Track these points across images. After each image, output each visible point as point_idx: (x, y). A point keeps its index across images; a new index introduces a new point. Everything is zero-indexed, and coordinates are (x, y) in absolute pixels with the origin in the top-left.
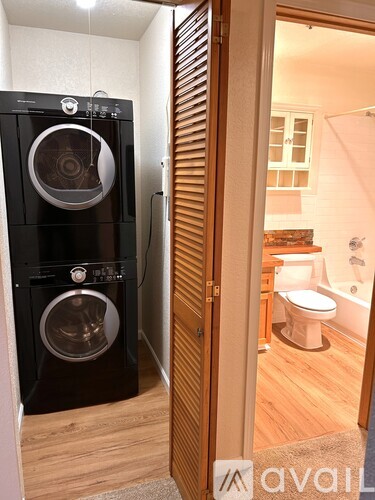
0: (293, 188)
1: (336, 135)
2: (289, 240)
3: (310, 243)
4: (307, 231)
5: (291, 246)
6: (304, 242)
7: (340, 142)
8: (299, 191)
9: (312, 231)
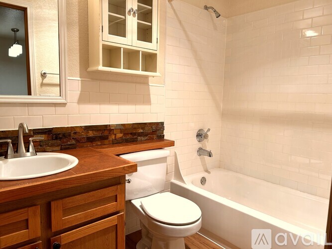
0: (140, 72)
1: (180, 22)
2: (140, 135)
3: (161, 137)
4: (157, 124)
5: (142, 142)
6: (155, 137)
7: (184, 30)
8: (147, 77)
9: (162, 123)
